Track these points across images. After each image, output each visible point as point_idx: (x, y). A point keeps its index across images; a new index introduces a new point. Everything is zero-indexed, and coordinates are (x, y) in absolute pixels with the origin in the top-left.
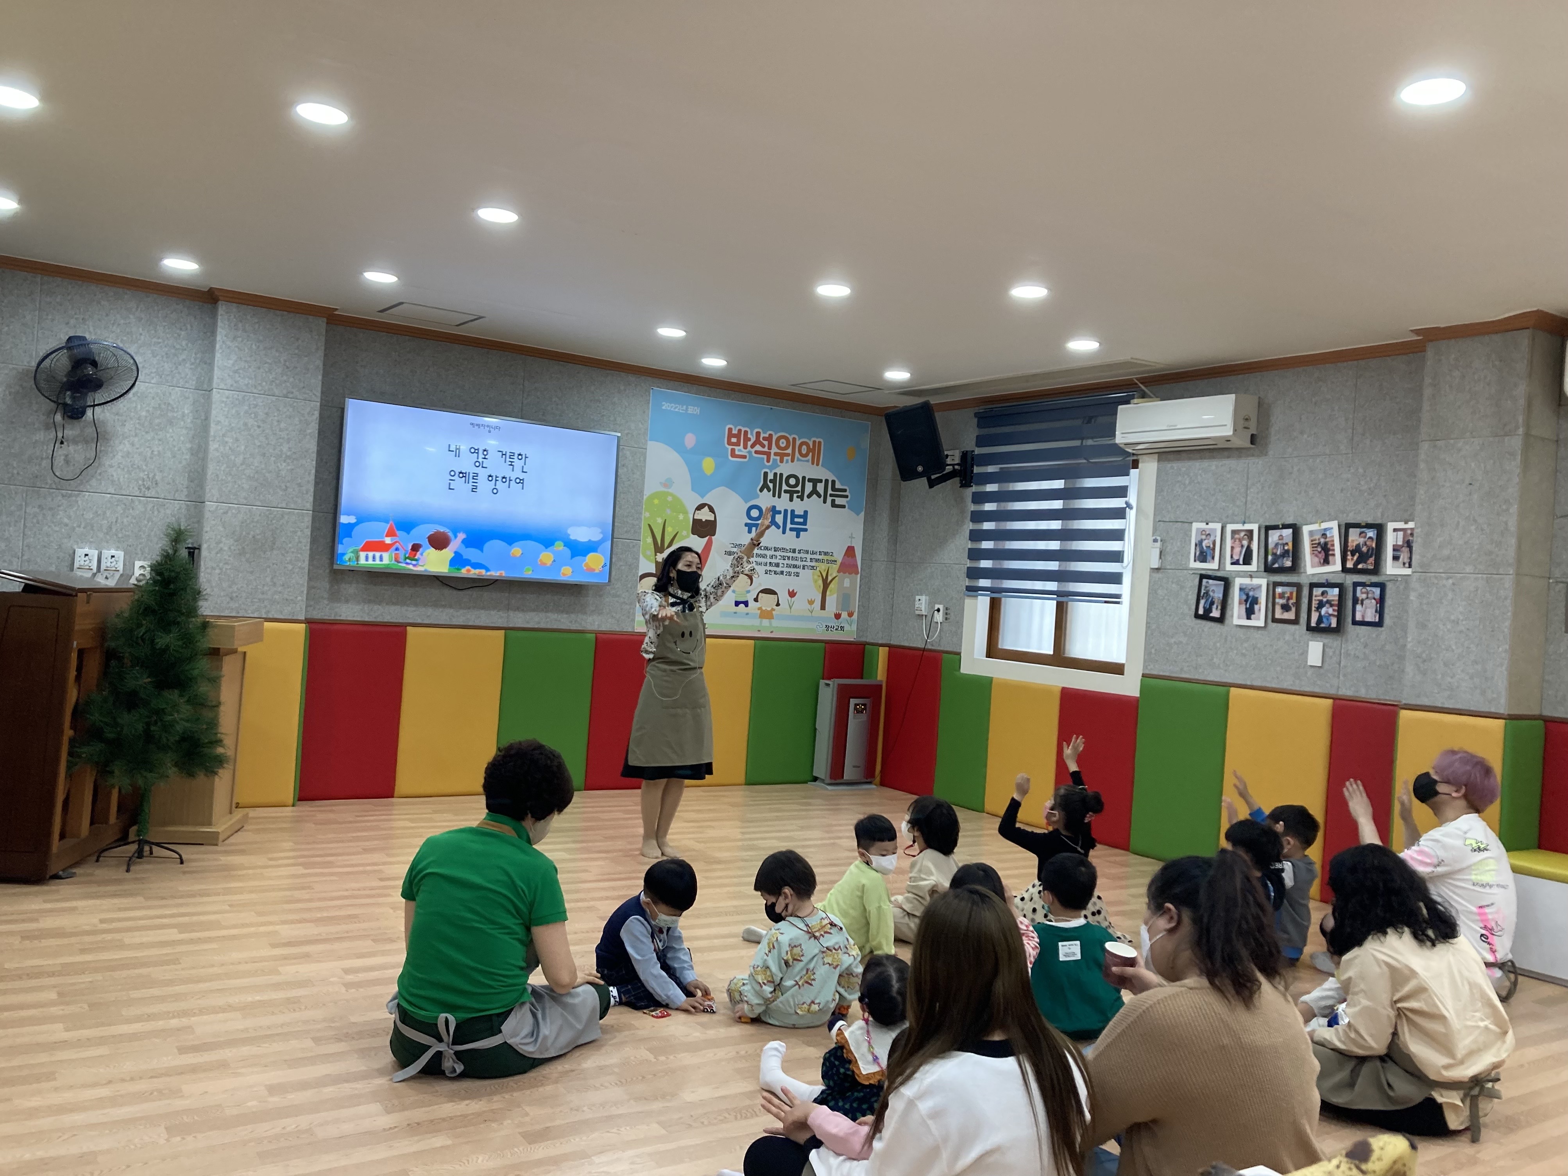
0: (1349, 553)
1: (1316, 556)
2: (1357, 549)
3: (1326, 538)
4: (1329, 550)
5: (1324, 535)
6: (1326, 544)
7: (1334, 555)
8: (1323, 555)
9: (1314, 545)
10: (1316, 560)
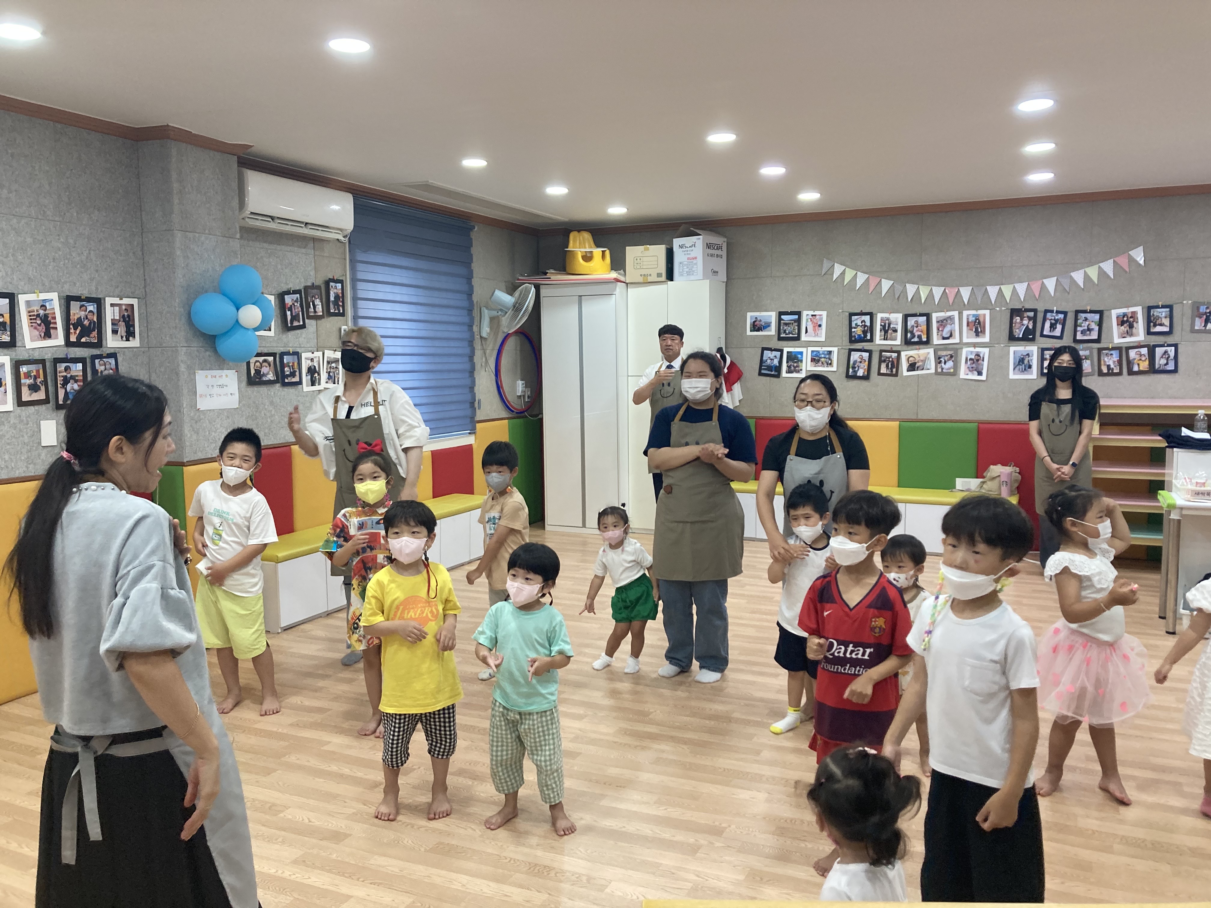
0: (71, 327)
1: (35, 328)
2: (79, 322)
3: (45, 310)
4: (50, 323)
5: (43, 306)
6: (46, 316)
7: (56, 328)
8: (43, 328)
9: (33, 317)
10: (37, 333)
